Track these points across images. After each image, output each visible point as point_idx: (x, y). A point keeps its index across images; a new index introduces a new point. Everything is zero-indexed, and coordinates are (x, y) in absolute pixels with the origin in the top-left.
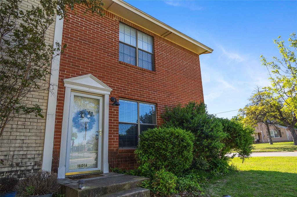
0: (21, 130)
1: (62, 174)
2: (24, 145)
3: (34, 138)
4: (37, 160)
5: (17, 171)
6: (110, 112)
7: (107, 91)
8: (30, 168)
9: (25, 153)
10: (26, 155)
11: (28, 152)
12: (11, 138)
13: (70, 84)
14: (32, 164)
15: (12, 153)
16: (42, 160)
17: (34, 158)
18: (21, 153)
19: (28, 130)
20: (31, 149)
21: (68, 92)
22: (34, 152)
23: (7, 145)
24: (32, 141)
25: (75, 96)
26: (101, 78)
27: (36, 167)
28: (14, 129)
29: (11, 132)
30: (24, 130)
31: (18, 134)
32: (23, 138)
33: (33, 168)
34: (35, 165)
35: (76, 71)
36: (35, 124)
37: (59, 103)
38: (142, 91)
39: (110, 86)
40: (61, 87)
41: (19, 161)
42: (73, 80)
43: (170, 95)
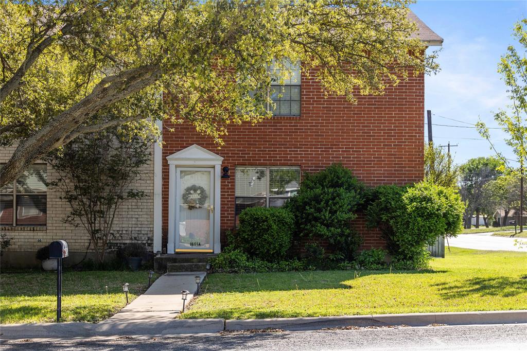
0: (135, 210)
1: (171, 250)
2: (138, 223)
3: (145, 216)
4: (150, 236)
6: (222, 185)
7: (217, 161)
8: (145, 242)
9: (140, 229)
10: (141, 231)
11: (142, 229)
12: (129, 216)
13: (174, 160)
14: (146, 239)
15: (130, 229)
16: (153, 236)
17: (147, 234)
18: (137, 229)
19: (140, 210)
20: (144, 226)
21: (172, 169)
22: (146, 229)
23: (126, 222)
24: (144, 219)
25: (181, 172)
26: (208, 146)
27: (149, 242)
28: (130, 210)
29: (128, 212)
30: (137, 210)
31: (133, 213)
32: (137, 216)
33: (147, 242)
34: (148, 240)
35: (179, 144)
36: (145, 204)
37: (165, 182)
38: (272, 151)
39: (221, 154)
40: (165, 165)
41: (136, 235)
42: (177, 155)
43: (330, 148)
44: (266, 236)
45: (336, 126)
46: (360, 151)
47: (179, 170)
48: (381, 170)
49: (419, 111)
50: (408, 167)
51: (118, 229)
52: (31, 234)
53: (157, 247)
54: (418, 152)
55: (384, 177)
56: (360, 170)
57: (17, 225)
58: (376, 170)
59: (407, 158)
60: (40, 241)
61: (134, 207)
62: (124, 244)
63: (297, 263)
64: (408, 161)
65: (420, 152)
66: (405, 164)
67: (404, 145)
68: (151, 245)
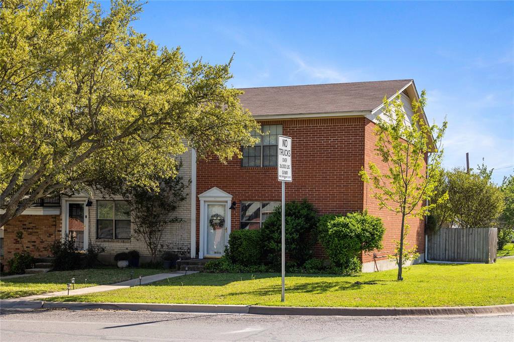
1: (201, 256)
2: (182, 238)
3: (186, 234)
4: (189, 247)
5: (180, 252)
6: (232, 214)
7: (228, 198)
8: (186, 251)
11: (185, 242)
12: (177, 234)
13: (204, 197)
15: (178, 242)
16: (191, 247)
17: (187, 246)
18: (182, 242)
19: (183, 230)
20: (185, 240)
21: (202, 203)
22: (187, 242)
23: (175, 238)
24: (185, 236)
25: (208, 205)
26: (223, 188)
27: (188, 251)
28: (178, 230)
29: (176, 231)
30: (181, 230)
31: (179, 232)
32: (181, 234)
34: (188, 249)
36: (186, 226)
37: (197, 212)
38: (263, 191)
39: (232, 193)
40: (198, 201)
41: (181, 246)
42: (204, 194)
43: (300, 188)
44: (240, 249)
45: (305, 173)
46: (320, 190)
47: (207, 204)
48: (334, 204)
49: (361, 161)
50: (353, 201)
51: (171, 242)
52: (122, 244)
53: (193, 254)
54: (359, 190)
55: (336, 208)
56: (320, 204)
57: (115, 238)
58: (331, 204)
59: (352, 195)
60: (127, 249)
61: (180, 228)
62: (174, 252)
63: (263, 267)
64: (353, 197)
65: (361, 190)
66: (350, 199)
67: (350, 186)
68: (189, 253)
